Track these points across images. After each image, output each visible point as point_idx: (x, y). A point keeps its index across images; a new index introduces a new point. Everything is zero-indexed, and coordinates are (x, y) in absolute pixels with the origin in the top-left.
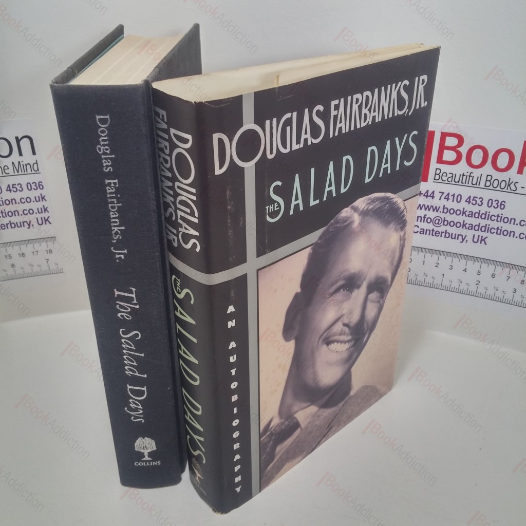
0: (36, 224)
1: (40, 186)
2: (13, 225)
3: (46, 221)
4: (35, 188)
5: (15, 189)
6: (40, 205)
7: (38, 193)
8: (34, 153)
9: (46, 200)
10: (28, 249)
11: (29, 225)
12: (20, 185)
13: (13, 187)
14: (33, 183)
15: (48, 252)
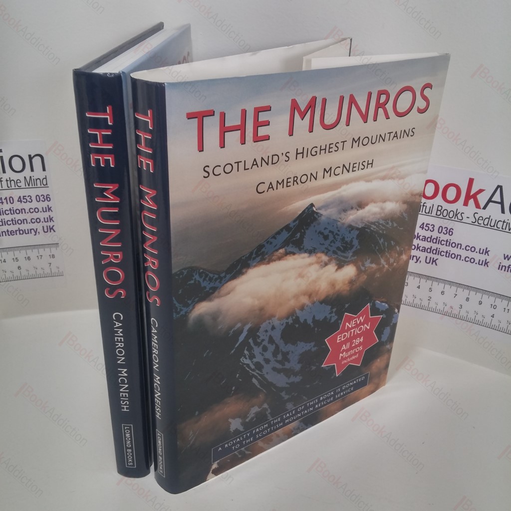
0: (42, 232)
1: (47, 198)
2: (21, 232)
3: (50, 229)
4: (43, 200)
5: (25, 201)
6: (46, 215)
7: (45, 204)
8: (44, 169)
9: (52, 211)
10: (33, 254)
11: (36, 232)
12: (30, 197)
13: (24, 199)
14: (41, 196)
15: (51, 256)
